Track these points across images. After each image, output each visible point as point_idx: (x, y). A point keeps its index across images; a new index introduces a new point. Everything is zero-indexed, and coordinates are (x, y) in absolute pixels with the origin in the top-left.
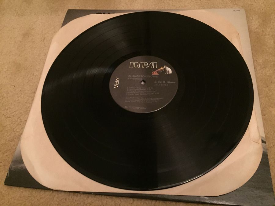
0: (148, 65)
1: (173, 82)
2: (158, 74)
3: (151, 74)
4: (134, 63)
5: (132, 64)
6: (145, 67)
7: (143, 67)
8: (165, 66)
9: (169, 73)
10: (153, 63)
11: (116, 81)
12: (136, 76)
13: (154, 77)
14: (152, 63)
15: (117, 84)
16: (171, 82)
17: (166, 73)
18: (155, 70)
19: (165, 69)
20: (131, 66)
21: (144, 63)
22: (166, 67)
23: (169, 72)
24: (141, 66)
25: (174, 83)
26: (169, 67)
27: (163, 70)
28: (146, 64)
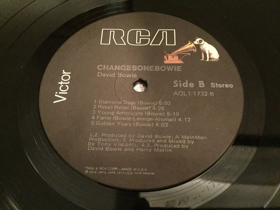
0: (151, 38)
1: (227, 86)
2: (180, 62)
3: (161, 62)
4: (112, 31)
5: (106, 33)
6: (144, 41)
7: (138, 43)
8: (198, 40)
9: (210, 58)
10: (165, 32)
11: (61, 83)
12: (118, 68)
13: (170, 69)
14: (161, 32)
15: (64, 92)
16: (221, 86)
17: (203, 59)
18: (171, 50)
19: (198, 46)
20: (106, 40)
21: (139, 31)
22: (200, 41)
23: (210, 54)
24: (132, 40)
25: (231, 86)
26: (209, 43)
27: (195, 51)
28: (144, 33)
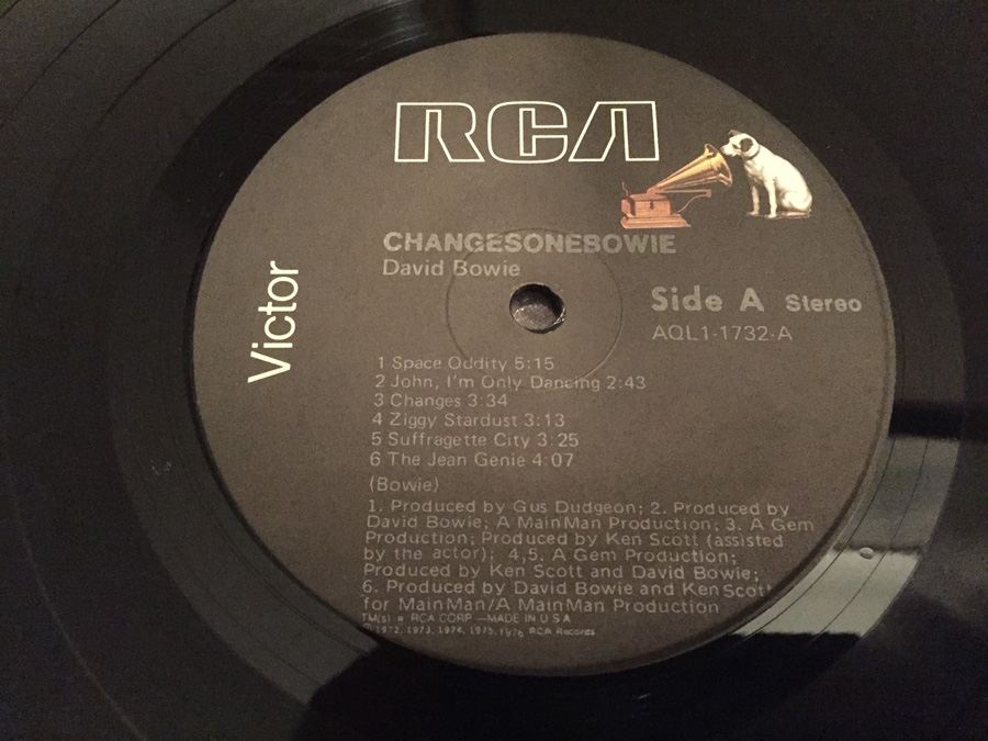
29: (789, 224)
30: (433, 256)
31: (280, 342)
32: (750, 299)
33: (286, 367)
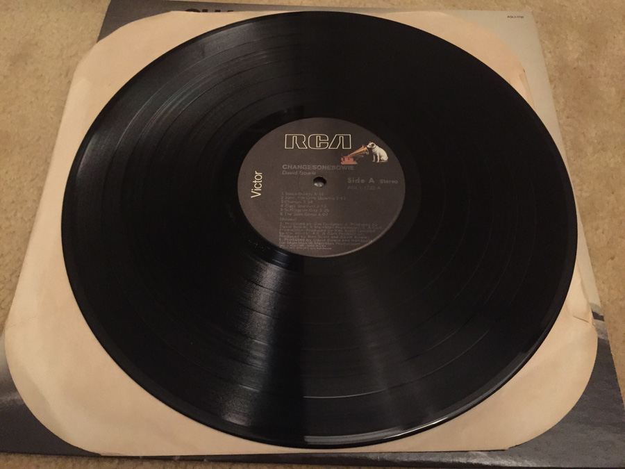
29: (382, 164)
30: (295, 170)
31: (258, 189)
32: (371, 180)
33: (260, 194)
